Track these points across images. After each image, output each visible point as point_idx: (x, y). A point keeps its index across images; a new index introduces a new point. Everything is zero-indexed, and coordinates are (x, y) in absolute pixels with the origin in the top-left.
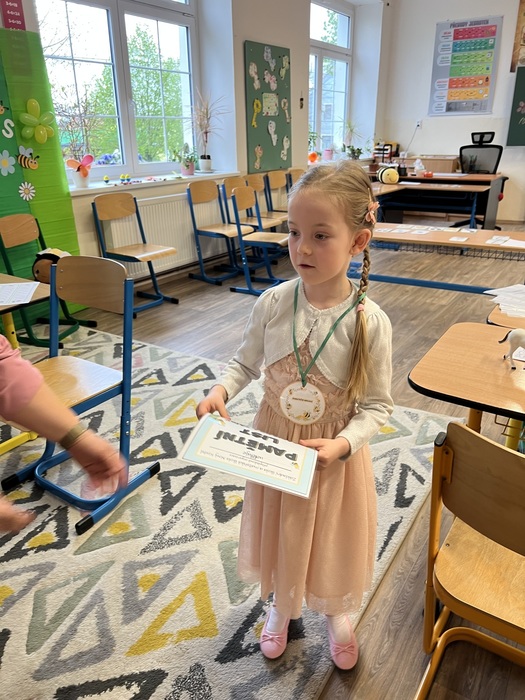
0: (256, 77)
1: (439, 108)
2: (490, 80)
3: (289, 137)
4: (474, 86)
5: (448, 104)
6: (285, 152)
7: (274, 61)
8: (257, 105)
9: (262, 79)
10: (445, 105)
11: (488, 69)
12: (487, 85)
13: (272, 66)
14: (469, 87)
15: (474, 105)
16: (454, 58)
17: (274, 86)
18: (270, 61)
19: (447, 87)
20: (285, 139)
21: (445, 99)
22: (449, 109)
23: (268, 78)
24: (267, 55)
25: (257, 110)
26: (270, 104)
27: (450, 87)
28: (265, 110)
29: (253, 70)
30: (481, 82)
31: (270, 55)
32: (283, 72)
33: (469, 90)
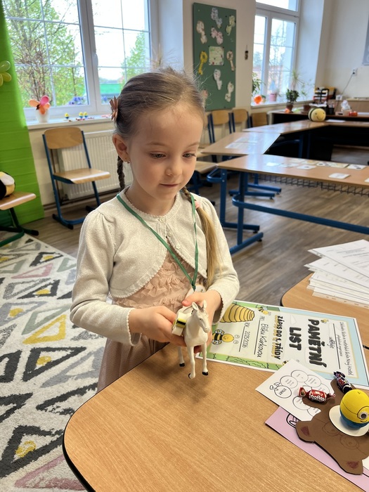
0: (203, 33)
3: (234, 83)
6: (229, 95)
7: (220, 20)
8: (204, 57)
9: (208, 34)
13: (219, 24)
17: (220, 40)
18: (217, 20)
20: (230, 84)
23: (214, 34)
24: (214, 15)
25: (203, 61)
26: (216, 56)
28: (211, 60)
29: (200, 27)
31: (217, 15)
32: (229, 29)
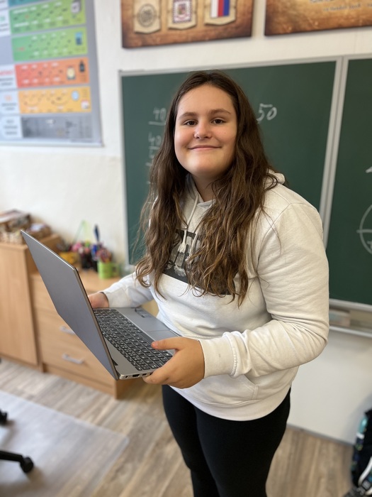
1: (9, 127)
2: (87, 67)
4: (61, 83)
5: (25, 122)
10: (17, 122)
11: (79, 41)
12: (84, 80)
14: (52, 84)
15: (69, 124)
16: (14, 18)
19: (14, 85)
21: (17, 110)
22: (28, 133)
27: (21, 85)
30: (71, 73)
33: (53, 91)
